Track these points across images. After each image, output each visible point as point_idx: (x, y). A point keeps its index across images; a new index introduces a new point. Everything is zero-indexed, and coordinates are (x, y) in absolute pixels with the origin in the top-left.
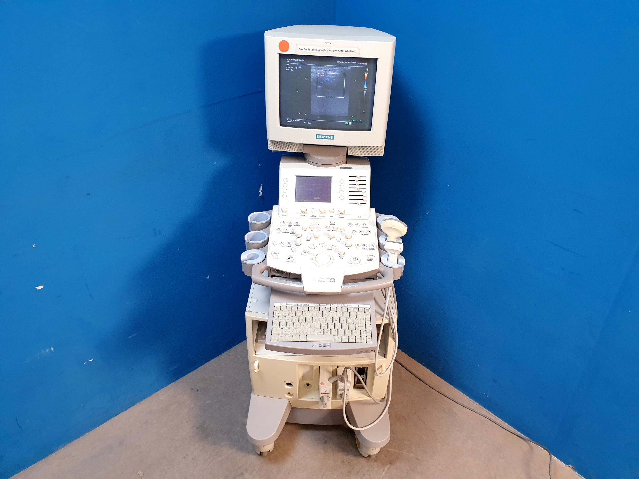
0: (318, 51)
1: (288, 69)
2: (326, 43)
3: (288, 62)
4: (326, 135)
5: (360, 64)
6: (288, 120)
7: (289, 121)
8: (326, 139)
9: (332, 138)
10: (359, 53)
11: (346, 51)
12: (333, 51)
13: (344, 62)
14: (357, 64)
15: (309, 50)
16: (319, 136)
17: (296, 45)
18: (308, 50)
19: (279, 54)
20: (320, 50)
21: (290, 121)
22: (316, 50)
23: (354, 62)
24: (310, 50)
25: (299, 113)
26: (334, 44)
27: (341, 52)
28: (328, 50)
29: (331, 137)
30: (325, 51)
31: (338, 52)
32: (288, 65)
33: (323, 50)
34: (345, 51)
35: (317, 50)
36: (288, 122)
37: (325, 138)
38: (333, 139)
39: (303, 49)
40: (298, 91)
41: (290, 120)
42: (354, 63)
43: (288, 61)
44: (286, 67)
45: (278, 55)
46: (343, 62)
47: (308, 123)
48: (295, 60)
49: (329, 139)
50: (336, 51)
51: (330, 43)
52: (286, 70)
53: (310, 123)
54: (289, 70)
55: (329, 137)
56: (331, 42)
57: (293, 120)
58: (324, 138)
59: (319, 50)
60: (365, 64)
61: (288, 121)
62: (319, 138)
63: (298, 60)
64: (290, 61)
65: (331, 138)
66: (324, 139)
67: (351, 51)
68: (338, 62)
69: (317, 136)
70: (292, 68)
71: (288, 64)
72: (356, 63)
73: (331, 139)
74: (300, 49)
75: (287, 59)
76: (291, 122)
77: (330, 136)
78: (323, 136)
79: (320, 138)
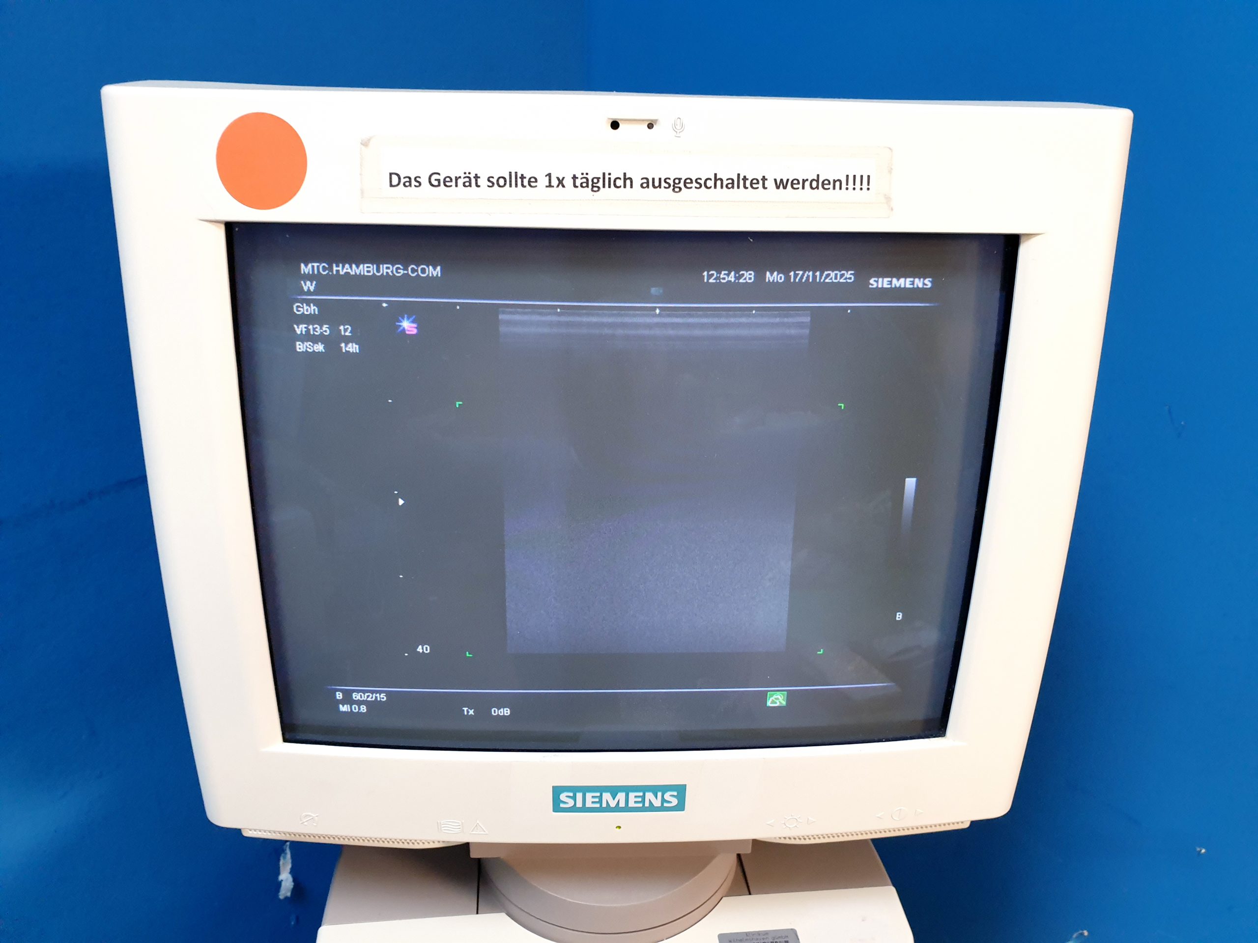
0: (550, 186)
1: (315, 339)
2: (615, 125)
3: (309, 286)
4: (627, 789)
5: (884, 283)
6: (339, 696)
7: (347, 699)
8: (627, 809)
9: (675, 802)
10: (888, 199)
11: (780, 184)
12: (676, 185)
13: (760, 276)
14: (859, 290)
15: (471, 181)
16: (579, 796)
17: (365, 144)
18: (468, 184)
19: (231, 228)
20: (568, 182)
21: (359, 703)
22: (532, 182)
23: (833, 274)
24: (483, 182)
25: (420, 649)
26: (678, 127)
27: (739, 193)
28: (637, 182)
29: (667, 796)
30: (605, 192)
31: (720, 193)
32: (313, 309)
33: (593, 184)
34: (770, 184)
35: (543, 181)
36: (344, 708)
37: (622, 804)
38: (680, 807)
39: (424, 180)
40: (401, 502)
41: (356, 696)
42: (833, 276)
43: (310, 277)
44: (300, 329)
45: (220, 235)
46: (748, 276)
47: (495, 712)
48: (365, 269)
49: (652, 808)
50: (701, 184)
51: (650, 126)
52: (300, 347)
53: (506, 712)
54: (320, 347)
55: (649, 796)
56: (651, 117)
57: (383, 697)
58: (613, 804)
59: (561, 182)
60: (919, 283)
61: (343, 702)
62: (574, 809)
63: (386, 269)
64: (324, 284)
65: (664, 800)
66: (617, 809)
67: (818, 183)
68: (710, 277)
69: (563, 797)
70: (346, 330)
71: (316, 303)
72: (849, 276)
73: (662, 809)
74: (396, 180)
75: (305, 269)
76: (364, 709)
77: (654, 789)
78: (607, 796)
79: (584, 809)
